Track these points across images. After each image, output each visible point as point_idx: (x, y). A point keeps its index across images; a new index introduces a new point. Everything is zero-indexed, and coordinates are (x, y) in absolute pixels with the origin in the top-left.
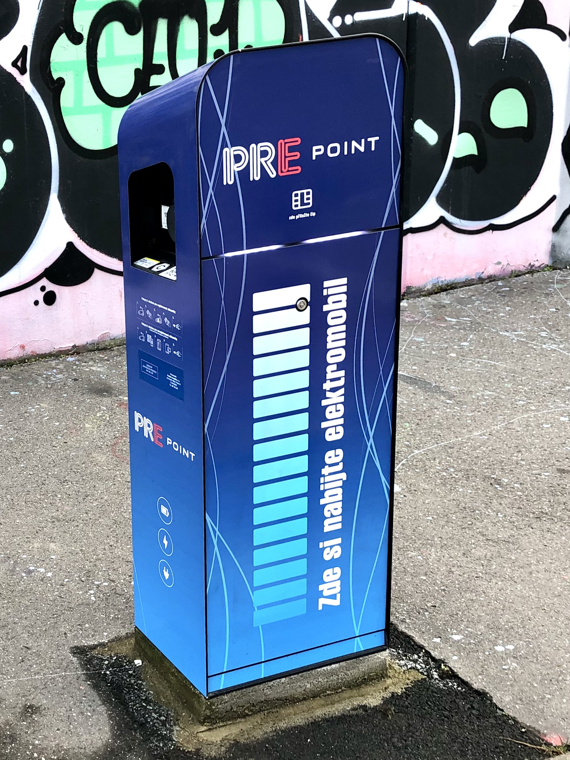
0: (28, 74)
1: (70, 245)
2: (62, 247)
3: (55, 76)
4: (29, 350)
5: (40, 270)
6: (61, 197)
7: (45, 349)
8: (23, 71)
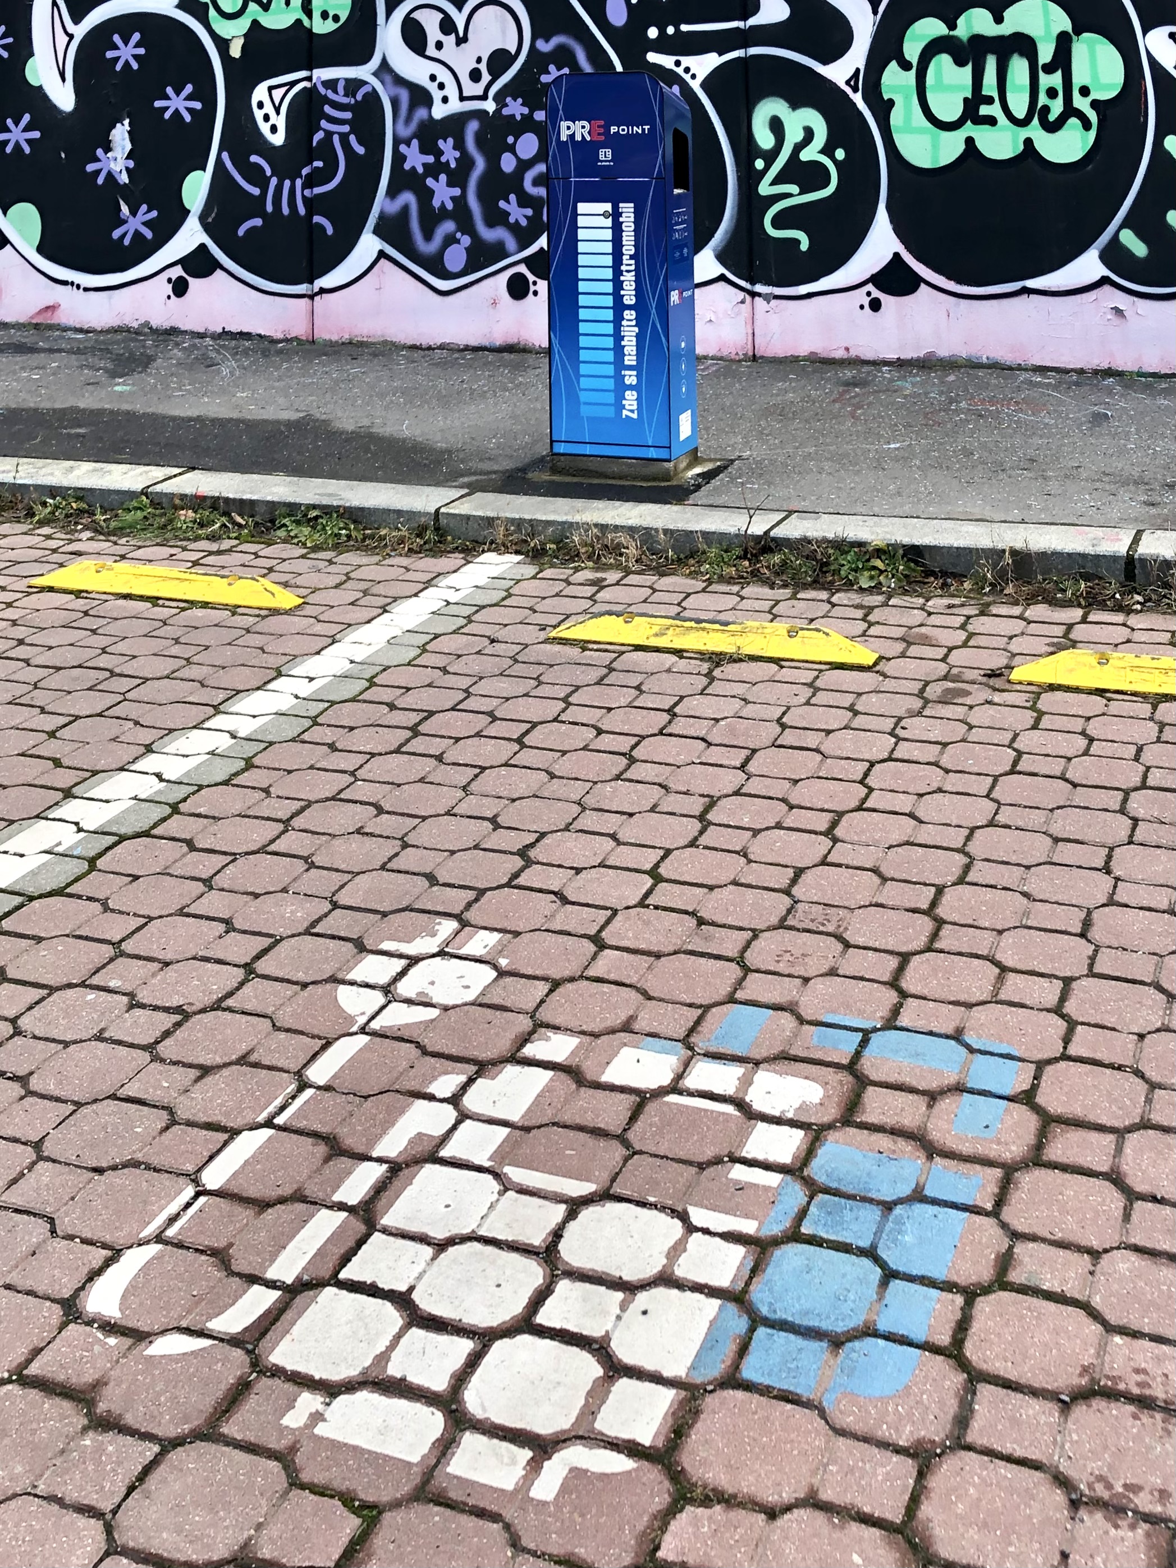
0: (859, 94)
1: (897, 255)
2: (889, 257)
3: (886, 97)
4: (853, 353)
5: (867, 275)
6: (889, 208)
7: (869, 355)
8: (855, 90)
